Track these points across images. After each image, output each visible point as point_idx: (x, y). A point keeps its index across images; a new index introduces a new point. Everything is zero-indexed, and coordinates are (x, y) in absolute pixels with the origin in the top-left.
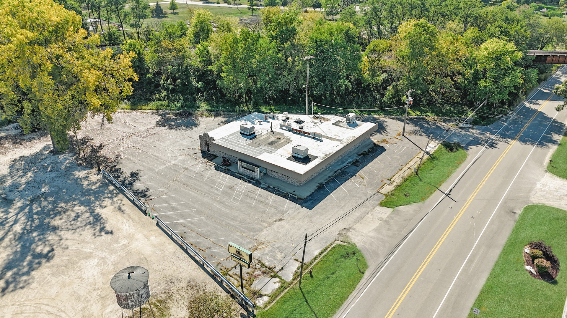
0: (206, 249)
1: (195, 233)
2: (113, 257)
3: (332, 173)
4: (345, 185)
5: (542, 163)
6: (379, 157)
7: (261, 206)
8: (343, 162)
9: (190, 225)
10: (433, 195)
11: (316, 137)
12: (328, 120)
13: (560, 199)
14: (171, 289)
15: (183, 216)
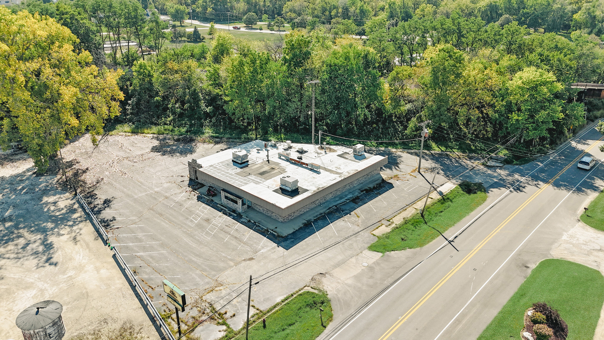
0: (157, 287)
1: (151, 268)
2: (54, 289)
3: (325, 210)
4: (335, 224)
5: (575, 210)
6: (384, 195)
7: (234, 242)
8: (341, 198)
9: (149, 258)
10: (434, 241)
11: (314, 169)
12: (334, 151)
13: (589, 254)
14: (102, 330)
15: (144, 249)
